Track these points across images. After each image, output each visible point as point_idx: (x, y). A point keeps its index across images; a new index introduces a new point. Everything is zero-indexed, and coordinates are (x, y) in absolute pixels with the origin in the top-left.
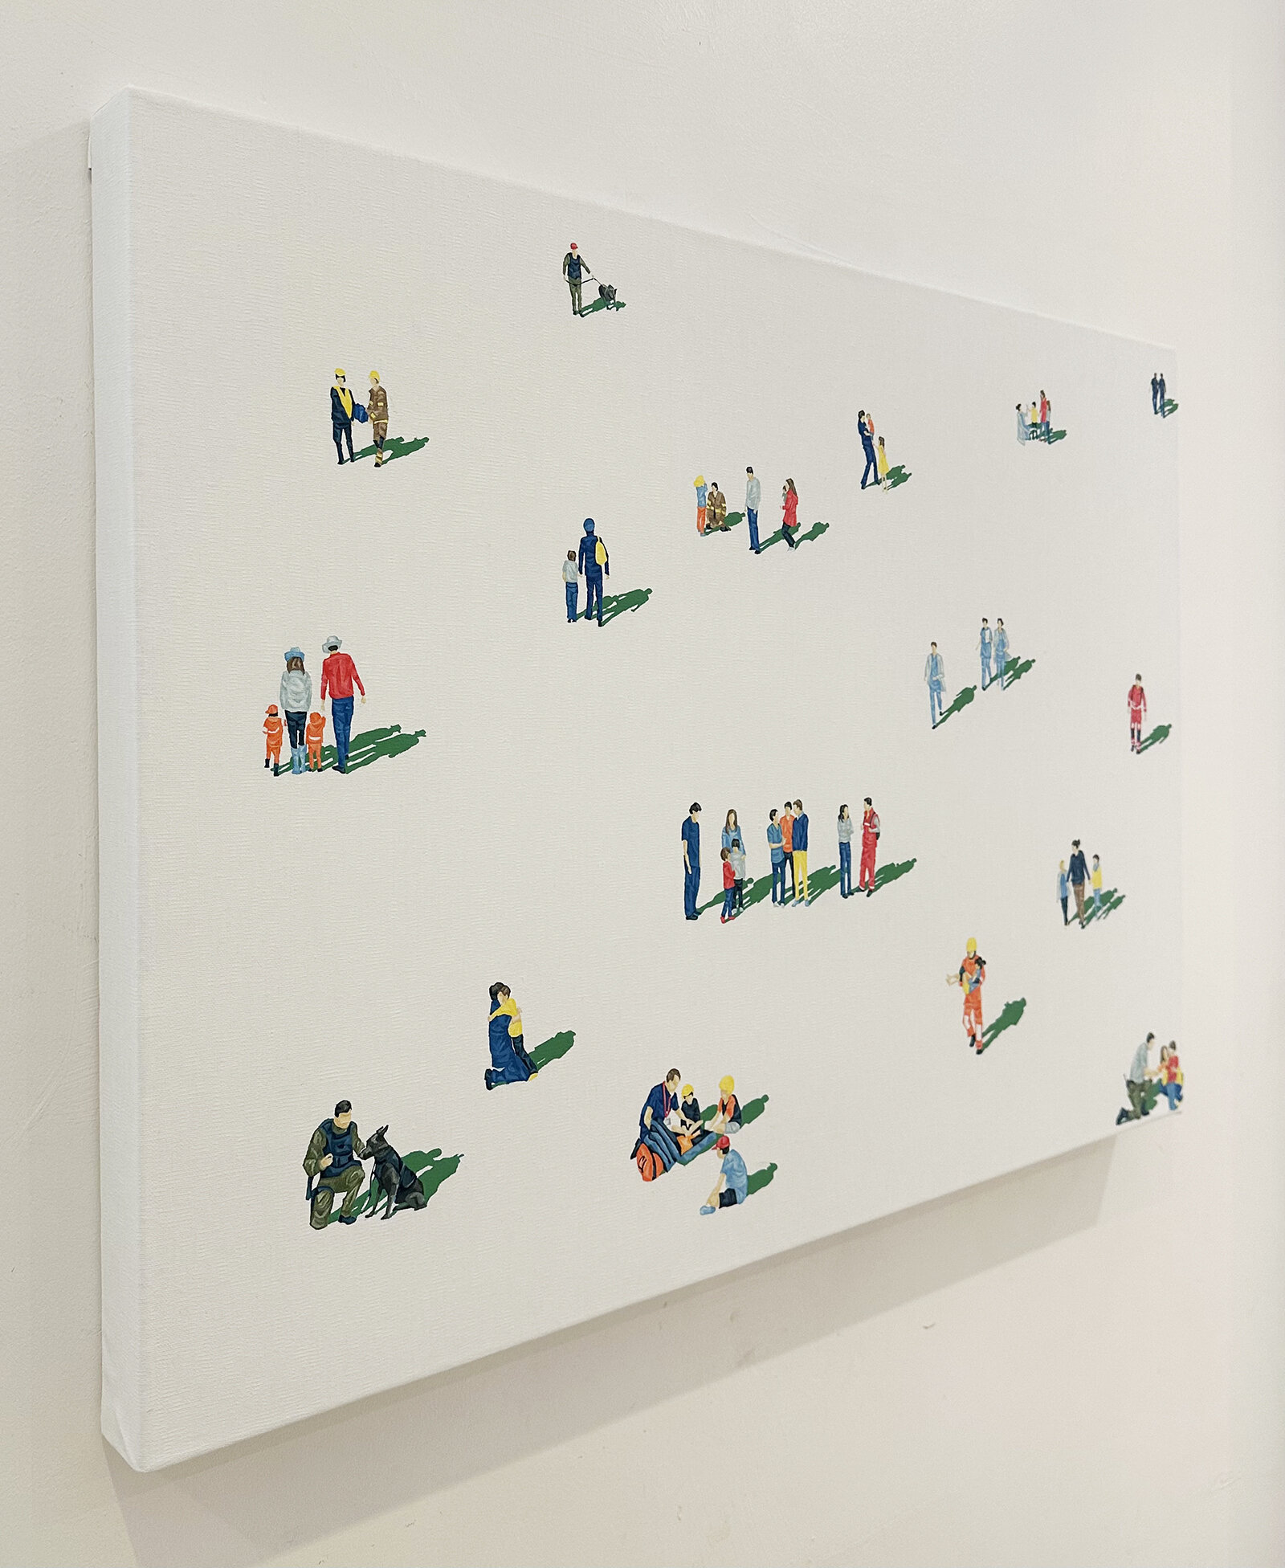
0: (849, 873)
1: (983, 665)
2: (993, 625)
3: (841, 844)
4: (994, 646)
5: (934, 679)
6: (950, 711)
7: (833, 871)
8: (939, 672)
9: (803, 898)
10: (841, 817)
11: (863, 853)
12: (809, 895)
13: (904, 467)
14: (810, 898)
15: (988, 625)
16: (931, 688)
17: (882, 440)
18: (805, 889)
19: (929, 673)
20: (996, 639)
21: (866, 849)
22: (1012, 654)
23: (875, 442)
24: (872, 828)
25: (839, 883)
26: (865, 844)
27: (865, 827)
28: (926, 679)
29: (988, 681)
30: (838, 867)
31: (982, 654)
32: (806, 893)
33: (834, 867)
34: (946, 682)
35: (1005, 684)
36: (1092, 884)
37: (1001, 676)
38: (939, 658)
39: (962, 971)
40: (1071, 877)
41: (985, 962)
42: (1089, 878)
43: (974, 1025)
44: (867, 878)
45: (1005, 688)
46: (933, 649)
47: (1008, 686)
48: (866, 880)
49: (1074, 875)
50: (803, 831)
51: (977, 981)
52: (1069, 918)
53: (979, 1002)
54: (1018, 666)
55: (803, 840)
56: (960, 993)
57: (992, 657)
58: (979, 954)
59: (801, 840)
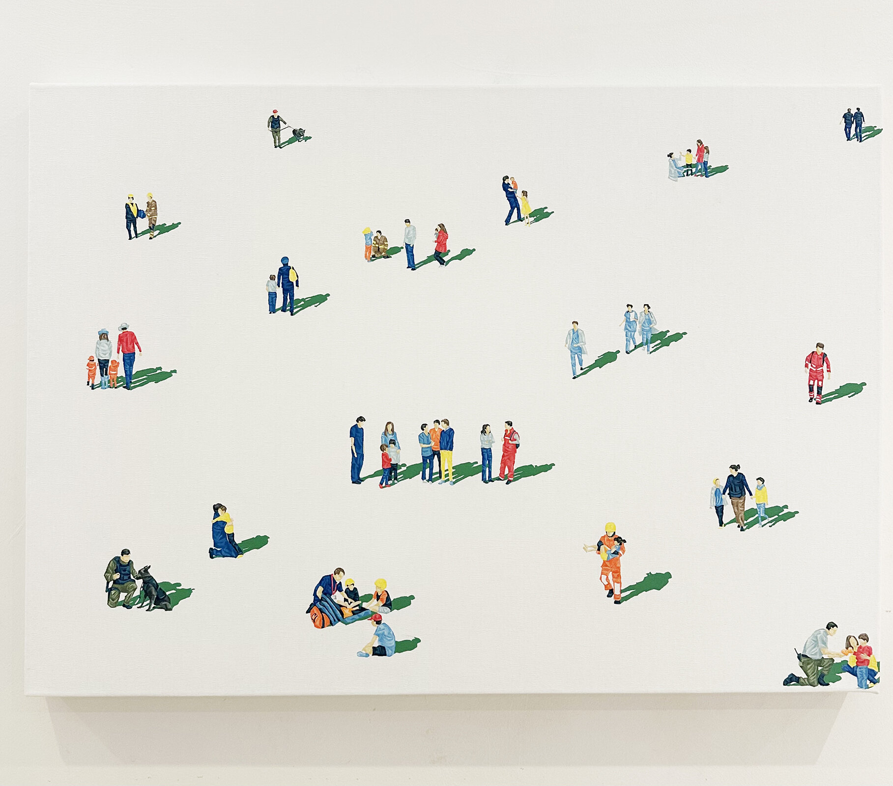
0: (490, 467)
1: (626, 336)
2: (639, 309)
3: (483, 449)
4: (639, 323)
5: (576, 345)
6: (591, 367)
7: (475, 465)
8: (580, 340)
9: (448, 480)
10: (483, 432)
11: (503, 456)
12: (453, 478)
13: (546, 208)
14: (454, 480)
15: (633, 309)
16: (571, 351)
17: (525, 193)
18: (450, 474)
19: (570, 341)
20: (641, 319)
21: (506, 454)
22: (659, 328)
23: (519, 195)
24: (512, 441)
25: (481, 474)
26: (505, 451)
27: (505, 439)
28: (567, 345)
29: (632, 347)
30: (480, 463)
31: (626, 329)
32: (451, 477)
33: (477, 463)
34: (586, 348)
35: (651, 350)
36: (754, 499)
37: (647, 344)
38: (579, 331)
39: (600, 544)
40: (728, 491)
41: (625, 541)
42: (751, 494)
43: (611, 582)
44: (507, 472)
45: (651, 353)
46: (574, 326)
47: (654, 351)
48: (505, 474)
49: (731, 489)
50: (450, 438)
51: (616, 553)
52: (725, 521)
53: (619, 568)
54: (667, 337)
55: (450, 444)
56: (598, 560)
57: (637, 330)
58: (618, 534)
59: (447, 444)
